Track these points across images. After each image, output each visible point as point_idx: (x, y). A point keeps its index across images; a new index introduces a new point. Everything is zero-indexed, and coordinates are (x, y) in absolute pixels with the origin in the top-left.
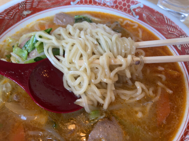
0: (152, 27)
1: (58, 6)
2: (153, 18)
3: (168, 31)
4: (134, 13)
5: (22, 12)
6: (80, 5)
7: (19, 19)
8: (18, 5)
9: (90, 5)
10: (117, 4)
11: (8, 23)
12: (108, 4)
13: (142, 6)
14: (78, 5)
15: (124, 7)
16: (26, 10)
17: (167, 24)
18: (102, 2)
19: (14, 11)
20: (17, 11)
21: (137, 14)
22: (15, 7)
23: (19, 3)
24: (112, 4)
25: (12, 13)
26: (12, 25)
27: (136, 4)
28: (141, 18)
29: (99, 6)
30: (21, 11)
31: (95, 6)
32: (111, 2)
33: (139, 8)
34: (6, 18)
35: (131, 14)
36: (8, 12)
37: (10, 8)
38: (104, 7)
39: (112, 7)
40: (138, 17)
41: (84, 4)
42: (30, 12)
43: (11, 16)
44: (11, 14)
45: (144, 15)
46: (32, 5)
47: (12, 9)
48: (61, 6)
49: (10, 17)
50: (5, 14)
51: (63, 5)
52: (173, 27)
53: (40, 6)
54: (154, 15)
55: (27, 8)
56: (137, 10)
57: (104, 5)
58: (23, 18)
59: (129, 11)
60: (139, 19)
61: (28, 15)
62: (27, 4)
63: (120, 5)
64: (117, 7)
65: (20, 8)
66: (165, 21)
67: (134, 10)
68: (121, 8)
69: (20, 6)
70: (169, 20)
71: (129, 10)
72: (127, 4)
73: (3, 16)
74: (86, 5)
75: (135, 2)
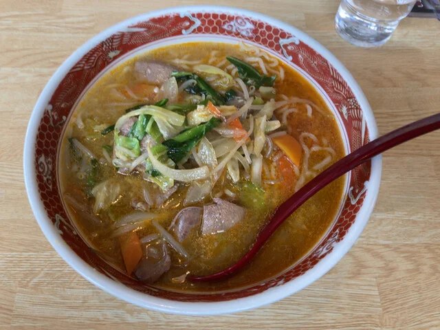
0: (312, 76)
1: (161, 38)
2: (314, 64)
3: (333, 87)
4: (285, 51)
5: (107, 55)
6: (196, 35)
7: (103, 67)
8: (102, 44)
9: (214, 35)
10: (259, 34)
11: (88, 75)
12: (244, 33)
13: (297, 43)
14: (193, 35)
15: (269, 41)
16: (112, 50)
17: (332, 77)
18: (234, 30)
19: (96, 55)
20: (101, 53)
21: (289, 53)
22: (97, 49)
23: (103, 42)
24: (250, 34)
25: (93, 58)
26: (94, 76)
27: (288, 38)
28: (296, 61)
29: (229, 37)
30: (106, 53)
31: (221, 35)
32: (249, 31)
33: (293, 44)
34: (86, 67)
35: (280, 52)
36: (87, 58)
37: (91, 51)
38: (236, 38)
39: (250, 38)
40: (291, 58)
41: (204, 33)
42: (118, 52)
43: (93, 63)
44: (92, 61)
45: (300, 56)
46: (121, 40)
47: (94, 53)
48: (167, 37)
49: (90, 66)
50: (84, 62)
51: (170, 36)
52: (340, 83)
53: (133, 41)
54: (315, 60)
55: (114, 47)
56: (289, 48)
57: (238, 34)
58: (108, 63)
59: (278, 48)
60: (292, 61)
61: (115, 58)
62: (115, 41)
63: (262, 36)
64: (257, 39)
65: (104, 49)
66: (329, 71)
67: (285, 46)
68: (264, 42)
69: (105, 46)
70: (335, 70)
71: (277, 45)
72: (274, 36)
73: (82, 65)
74: (207, 35)
75: (287, 35)
